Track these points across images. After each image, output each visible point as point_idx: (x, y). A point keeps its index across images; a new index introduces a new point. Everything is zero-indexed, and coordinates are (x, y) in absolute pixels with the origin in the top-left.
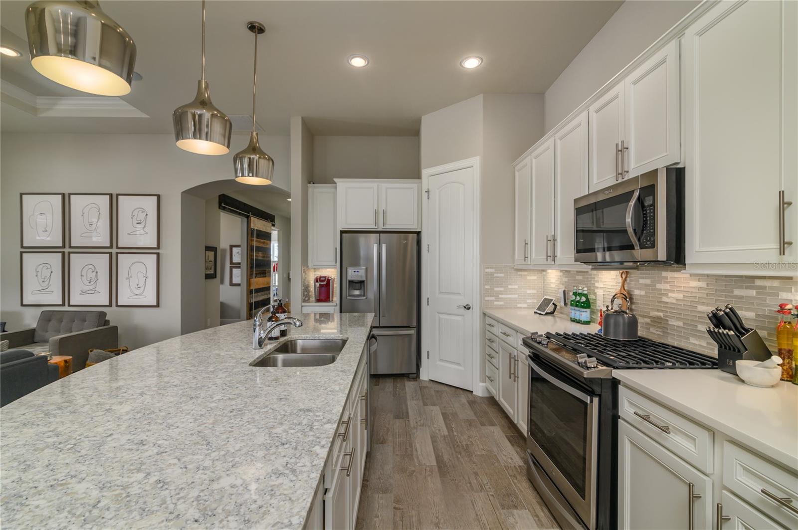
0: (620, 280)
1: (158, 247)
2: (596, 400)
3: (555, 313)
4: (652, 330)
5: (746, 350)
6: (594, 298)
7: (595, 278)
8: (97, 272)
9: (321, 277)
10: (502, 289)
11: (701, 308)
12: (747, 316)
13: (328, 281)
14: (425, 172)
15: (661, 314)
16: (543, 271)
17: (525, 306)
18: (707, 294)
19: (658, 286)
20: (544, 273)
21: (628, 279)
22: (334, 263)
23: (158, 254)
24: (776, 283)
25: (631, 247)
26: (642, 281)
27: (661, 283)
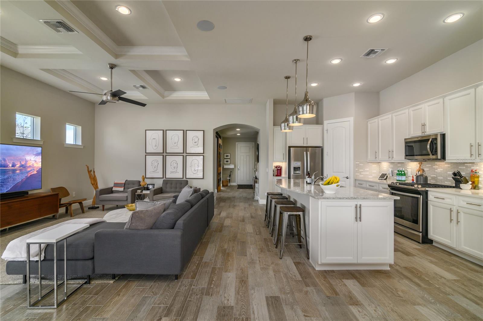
0: (419, 165)
1: (203, 153)
2: (421, 196)
3: (387, 179)
4: (431, 181)
5: (463, 182)
6: (407, 172)
7: (407, 165)
8: (177, 164)
9: (278, 166)
10: (362, 170)
11: (449, 173)
12: (463, 174)
13: (281, 167)
14: (325, 122)
15: (435, 176)
16: (379, 163)
17: (372, 177)
18: (451, 169)
19: (434, 167)
20: (380, 164)
21: (422, 165)
22: (283, 160)
23: (203, 156)
24: (470, 165)
25: (429, 155)
26: (427, 165)
27: (434, 166)
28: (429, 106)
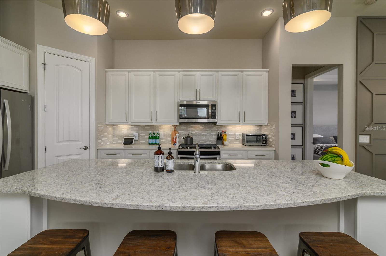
7: (158, 128)
14: (40, 48)
28: (202, 75)
